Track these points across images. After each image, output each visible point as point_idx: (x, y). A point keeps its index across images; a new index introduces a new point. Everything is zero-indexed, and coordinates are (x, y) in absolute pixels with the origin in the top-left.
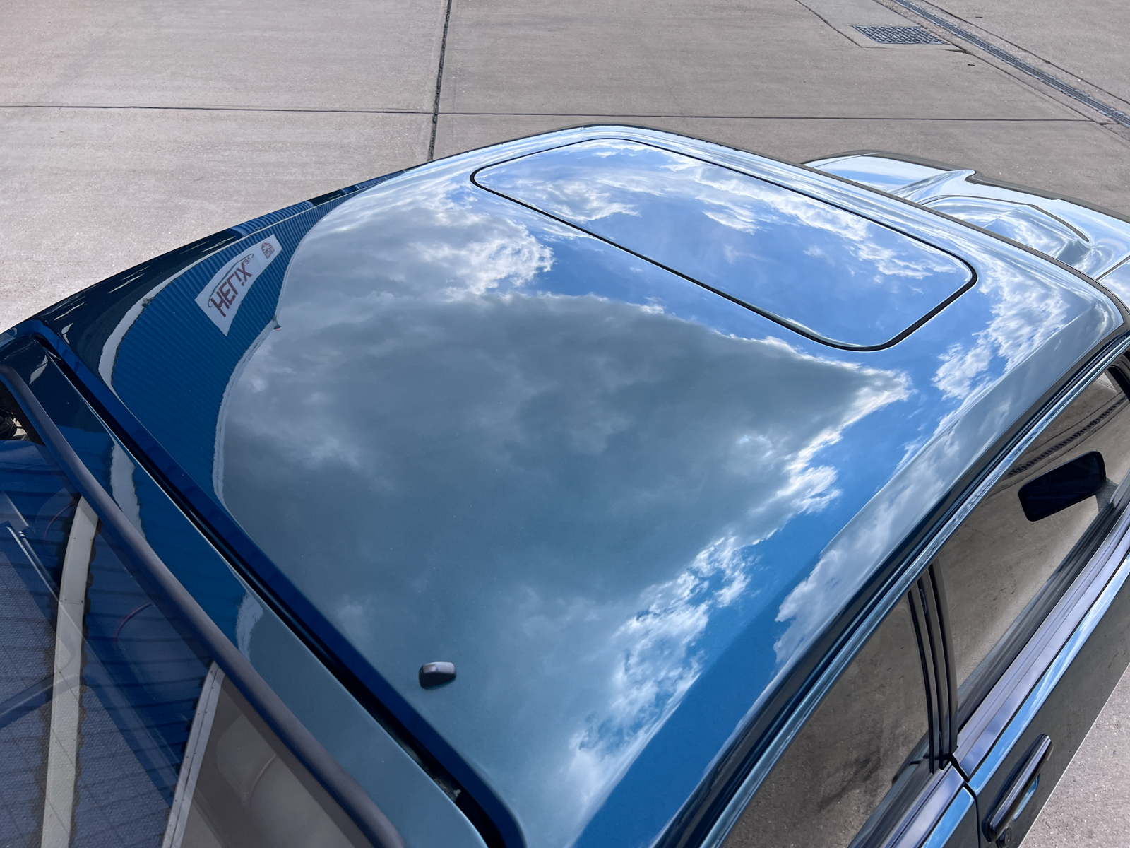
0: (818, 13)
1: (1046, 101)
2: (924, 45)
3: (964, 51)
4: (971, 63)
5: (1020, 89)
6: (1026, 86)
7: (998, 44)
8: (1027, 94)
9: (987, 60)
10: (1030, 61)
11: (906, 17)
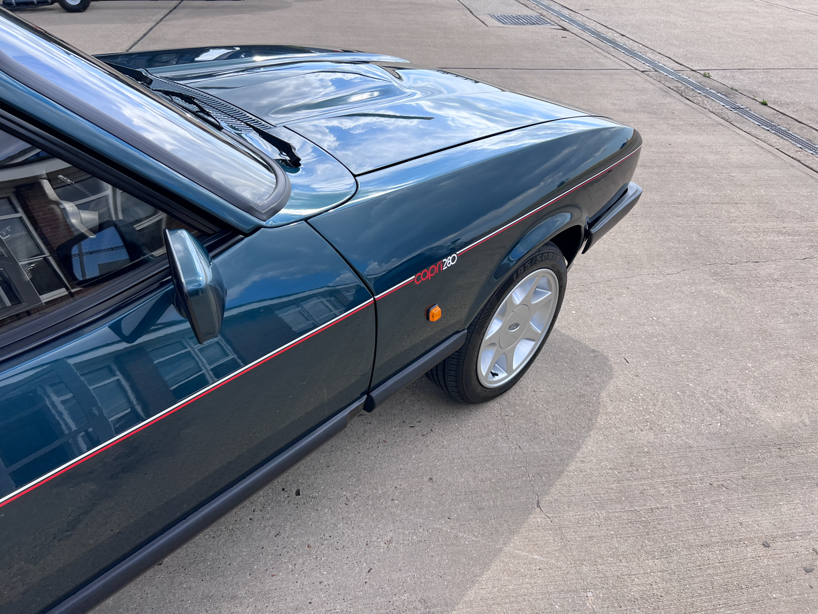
0: (468, 7)
1: (608, 58)
2: (537, 26)
3: (565, 29)
4: (565, 36)
5: (592, 51)
6: (598, 50)
7: (591, 25)
8: (596, 54)
9: (578, 34)
10: (610, 35)
11: (533, 10)
